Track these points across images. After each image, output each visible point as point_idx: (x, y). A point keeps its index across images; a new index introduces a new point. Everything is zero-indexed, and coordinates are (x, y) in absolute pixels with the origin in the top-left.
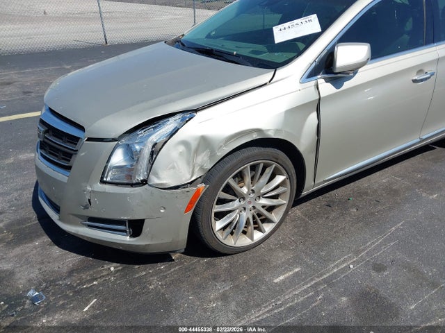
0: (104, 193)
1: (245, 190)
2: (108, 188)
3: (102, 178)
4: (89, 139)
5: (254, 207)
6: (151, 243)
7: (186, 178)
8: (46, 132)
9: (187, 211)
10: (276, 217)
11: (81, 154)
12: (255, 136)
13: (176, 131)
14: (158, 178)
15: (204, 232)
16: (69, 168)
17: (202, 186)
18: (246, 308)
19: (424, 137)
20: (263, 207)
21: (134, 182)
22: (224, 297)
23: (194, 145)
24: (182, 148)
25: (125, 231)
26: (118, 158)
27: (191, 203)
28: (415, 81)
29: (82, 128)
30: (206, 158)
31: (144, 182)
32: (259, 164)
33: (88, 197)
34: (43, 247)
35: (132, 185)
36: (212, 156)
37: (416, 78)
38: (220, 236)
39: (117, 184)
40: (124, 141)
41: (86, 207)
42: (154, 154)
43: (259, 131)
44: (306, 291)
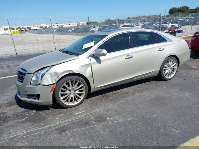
0: (30, 87)
1: (70, 88)
2: (31, 86)
3: (30, 84)
4: (28, 74)
5: (74, 94)
6: (42, 101)
7: (51, 83)
8: (19, 73)
9: (51, 92)
10: (82, 97)
11: (26, 77)
12: (70, 72)
13: (48, 70)
14: (43, 83)
15: (57, 99)
16: (22, 82)
17: (55, 85)
18: (65, 119)
19: (136, 76)
20: (77, 94)
21: (37, 84)
22: (61, 117)
23: (53, 74)
24: (50, 75)
25: (35, 98)
26: (34, 78)
27: (52, 90)
28: (126, 58)
29: (26, 71)
30: (56, 78)
31: (40, 84)
32: (73, 81)
33: (27, 89)
34: (16, 107)
35: (37, 85)
36: (58, 77)
37: (126, 57)
38: (63, 101)
39: (34, 85)
40: (35, 73)
41: (26, 92)
42: (42, 76)
43: (71, 71)
44: (84, 116)
